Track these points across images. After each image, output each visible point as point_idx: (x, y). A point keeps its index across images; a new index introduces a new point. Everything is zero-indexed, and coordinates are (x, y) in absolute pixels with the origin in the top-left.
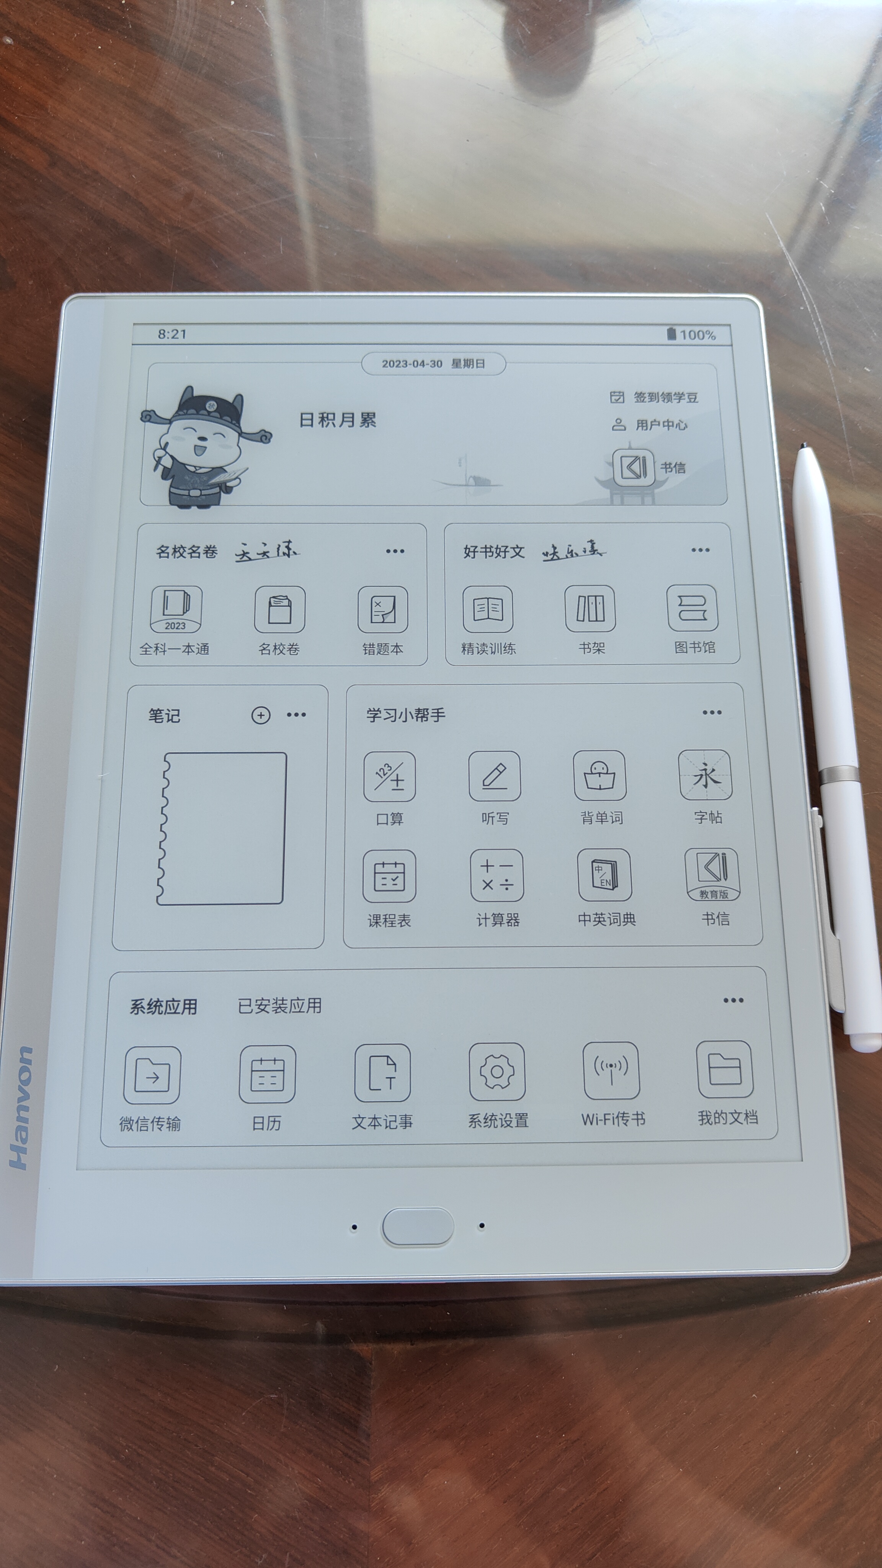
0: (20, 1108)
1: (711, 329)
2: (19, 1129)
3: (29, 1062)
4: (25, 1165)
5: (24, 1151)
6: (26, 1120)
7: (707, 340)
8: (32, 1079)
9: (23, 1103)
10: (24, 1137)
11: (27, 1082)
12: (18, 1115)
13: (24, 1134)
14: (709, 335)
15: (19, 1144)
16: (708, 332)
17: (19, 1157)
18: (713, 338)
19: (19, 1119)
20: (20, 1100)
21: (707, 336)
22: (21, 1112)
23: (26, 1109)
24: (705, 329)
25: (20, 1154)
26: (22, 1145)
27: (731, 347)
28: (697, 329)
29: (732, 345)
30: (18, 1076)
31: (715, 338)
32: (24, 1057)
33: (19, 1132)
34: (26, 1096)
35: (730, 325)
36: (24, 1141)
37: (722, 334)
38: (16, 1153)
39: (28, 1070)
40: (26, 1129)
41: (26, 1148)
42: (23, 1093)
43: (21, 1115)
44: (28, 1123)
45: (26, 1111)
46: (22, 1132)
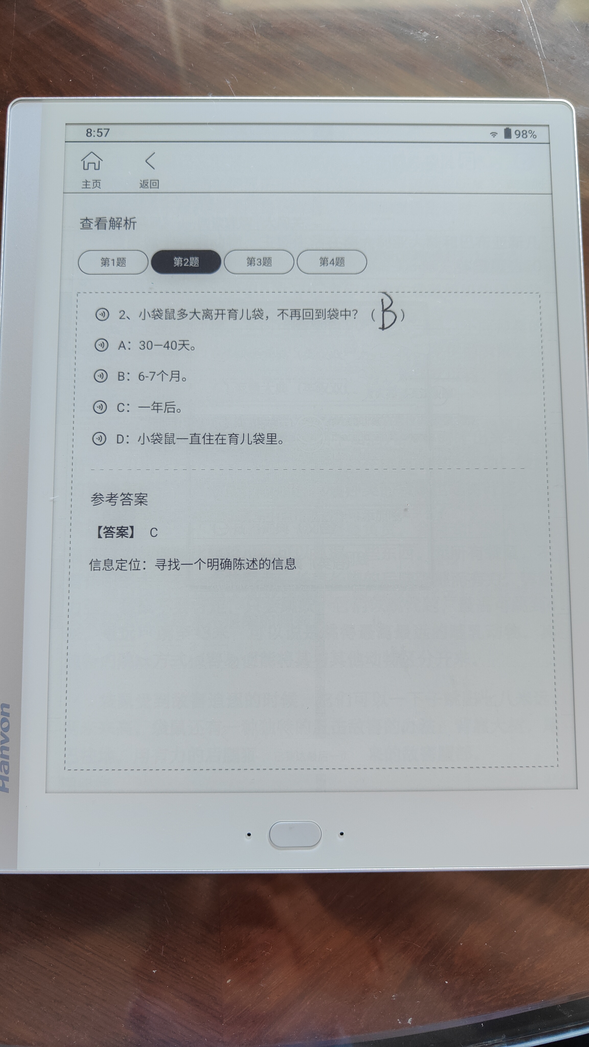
0: (2, 748)
1: (533, 129)
2: (3, 763)
3: (8, 715)
4: (8, 789)
5: (7, 779)
6: (7, 757)
7: (530, 139)
8: (10, 726)
9: (4, 745)
10: (6, 769)
11: (6, 729)
13: (6, 767)
14: (531, 134)
15: (3, 774)
16: (530, 132)
17: (3, 783)
18: (535, 137)
19: (2, 756)
21: (529, 135)
22: (4, 751)
23: (7, 749)
24: (527, 129)
25: (4, 781)
26: (5, 774)
27: (548, 145)
28: (521, 129)
29: (549, 143)
31: (536, 137)
32: (4, 711)
33: (3, 765)
34: (6, 740)
35: (549, 125)
36: (7, 772)
37: (541, 134)
39: (7, 721)
40: (7, 764)
41: (9, 778)
42: (5, 738)
43: (3, 753)
44: (8, 759)
45: (7, 750)
46: (5, 765)
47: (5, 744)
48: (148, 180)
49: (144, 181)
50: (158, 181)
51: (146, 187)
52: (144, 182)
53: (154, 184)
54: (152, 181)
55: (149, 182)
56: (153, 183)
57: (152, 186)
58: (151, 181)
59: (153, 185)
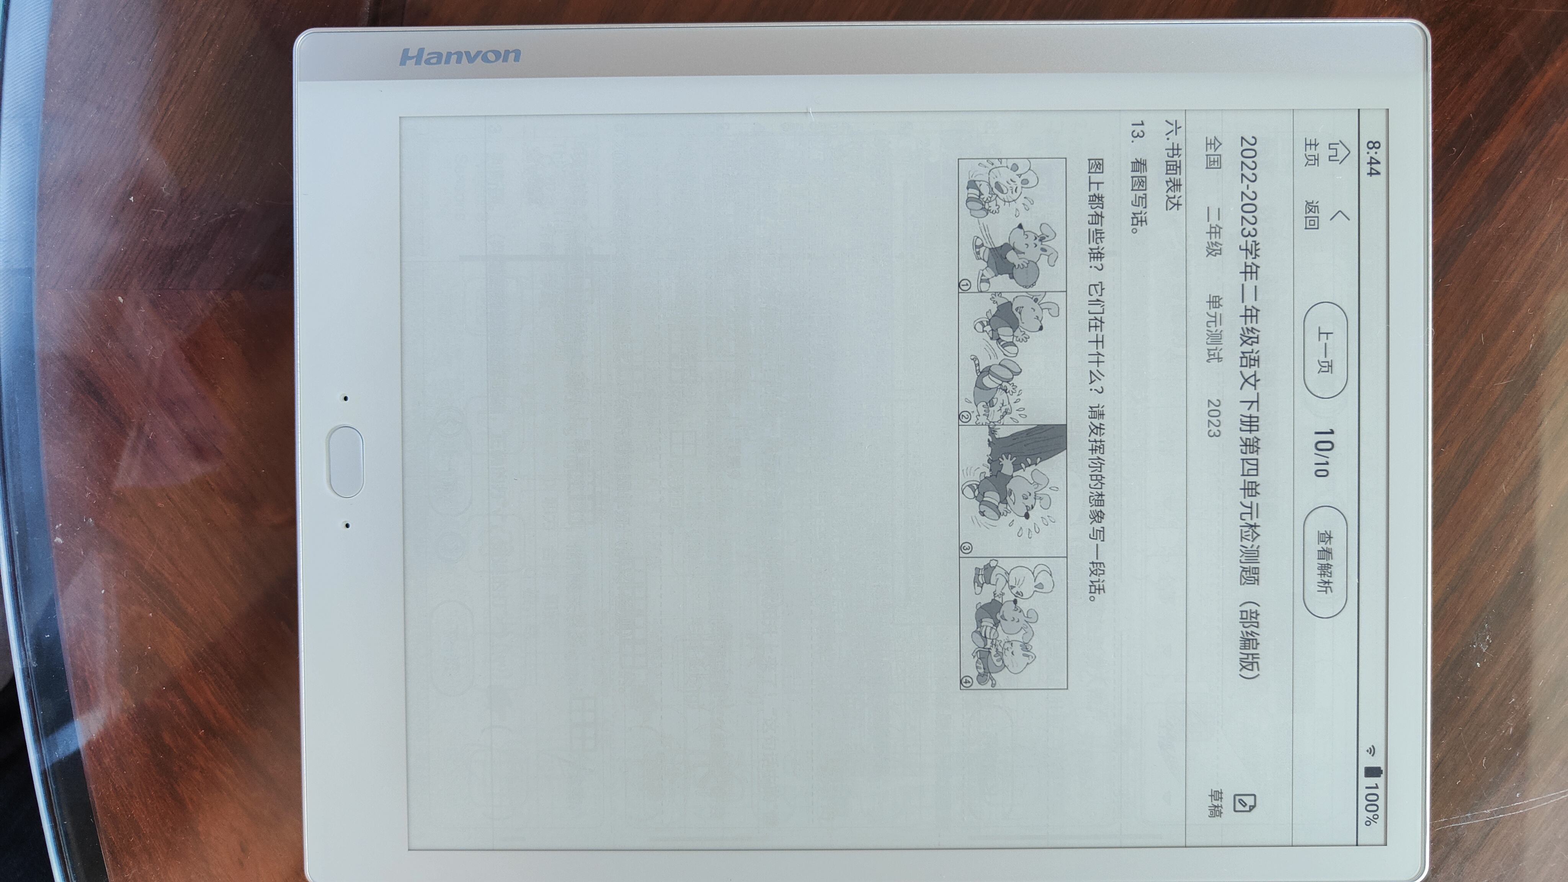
0: (459, 54)
1: (1381, 821)
2: (439, 55)
3: (506, 60)
4: (404, 64)
5: (418, 62)
6: (447, 62)
7: (1364, 815)
8: (490, 64)
10: (432, 61)
11: (485, 59)
12: (453, 53)
13: (434, 61)
14: (1371, 818)
15: (425, 57)
16: (1375, 817)
17: (413, 57)
18: (1368, 823)
19: (449, 54)
20: (468, 53)
21: (1370, 815)
22: (456, 56)
23: (459, 61)
24: (1381, 812)
26: (424, 59)
27: (1355, 843)
28: (1381, 803)
29: (1357, 845)
30: (490, 50)
31: (1367, 825)
32: (510, 54)
33: (436, 56)
34: (471, 60)
35: (1386, 845)
36: (428, 62)
37: (1372, 834)
38: (416, 54)
39: (497, 59)
40: (439, 62)
41: (420, 64)
42: (474, 57)
43: (453, 56)
44: (445, 64)
45: (457, 61)
46: (436, 59)
47: (466, 58)
48: (1318, 212)
49: (1317, 206)
50: (1318, 228)
51: (1308, 210)
52: (1315, 206)
53: (1312, 223)
54: (1316, 219)
55: (1316, 214)
56: (1314, 221)
57: (1308, 219)
58: (1318, 217)
59: (1310, 221)
